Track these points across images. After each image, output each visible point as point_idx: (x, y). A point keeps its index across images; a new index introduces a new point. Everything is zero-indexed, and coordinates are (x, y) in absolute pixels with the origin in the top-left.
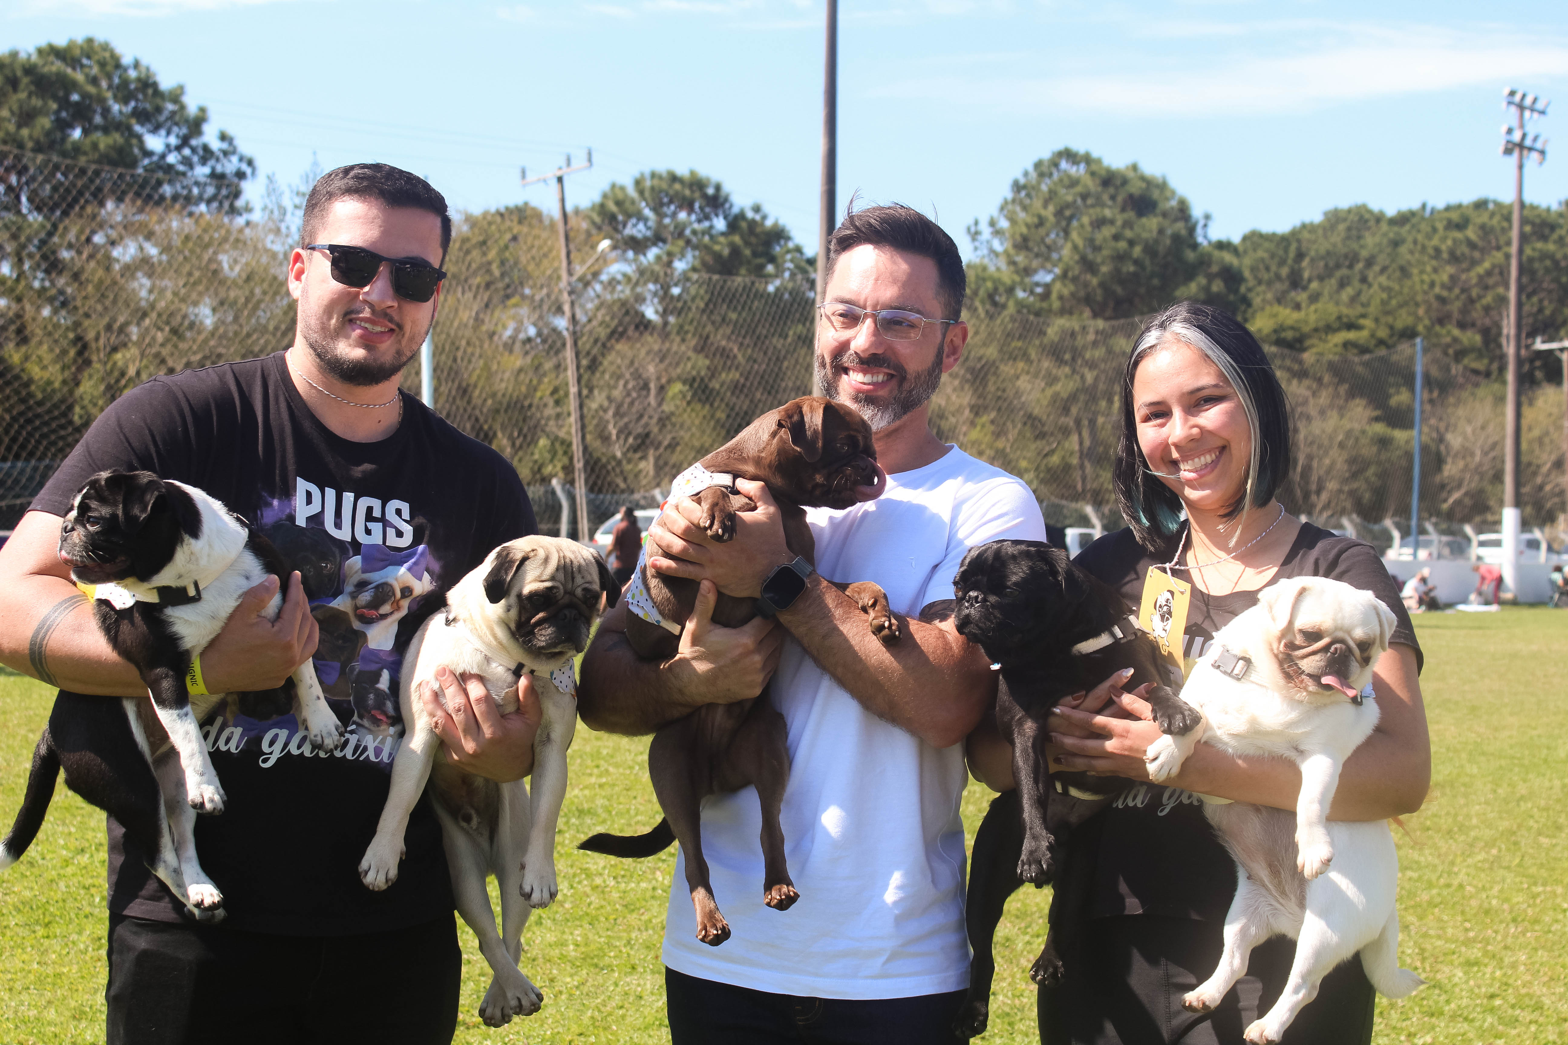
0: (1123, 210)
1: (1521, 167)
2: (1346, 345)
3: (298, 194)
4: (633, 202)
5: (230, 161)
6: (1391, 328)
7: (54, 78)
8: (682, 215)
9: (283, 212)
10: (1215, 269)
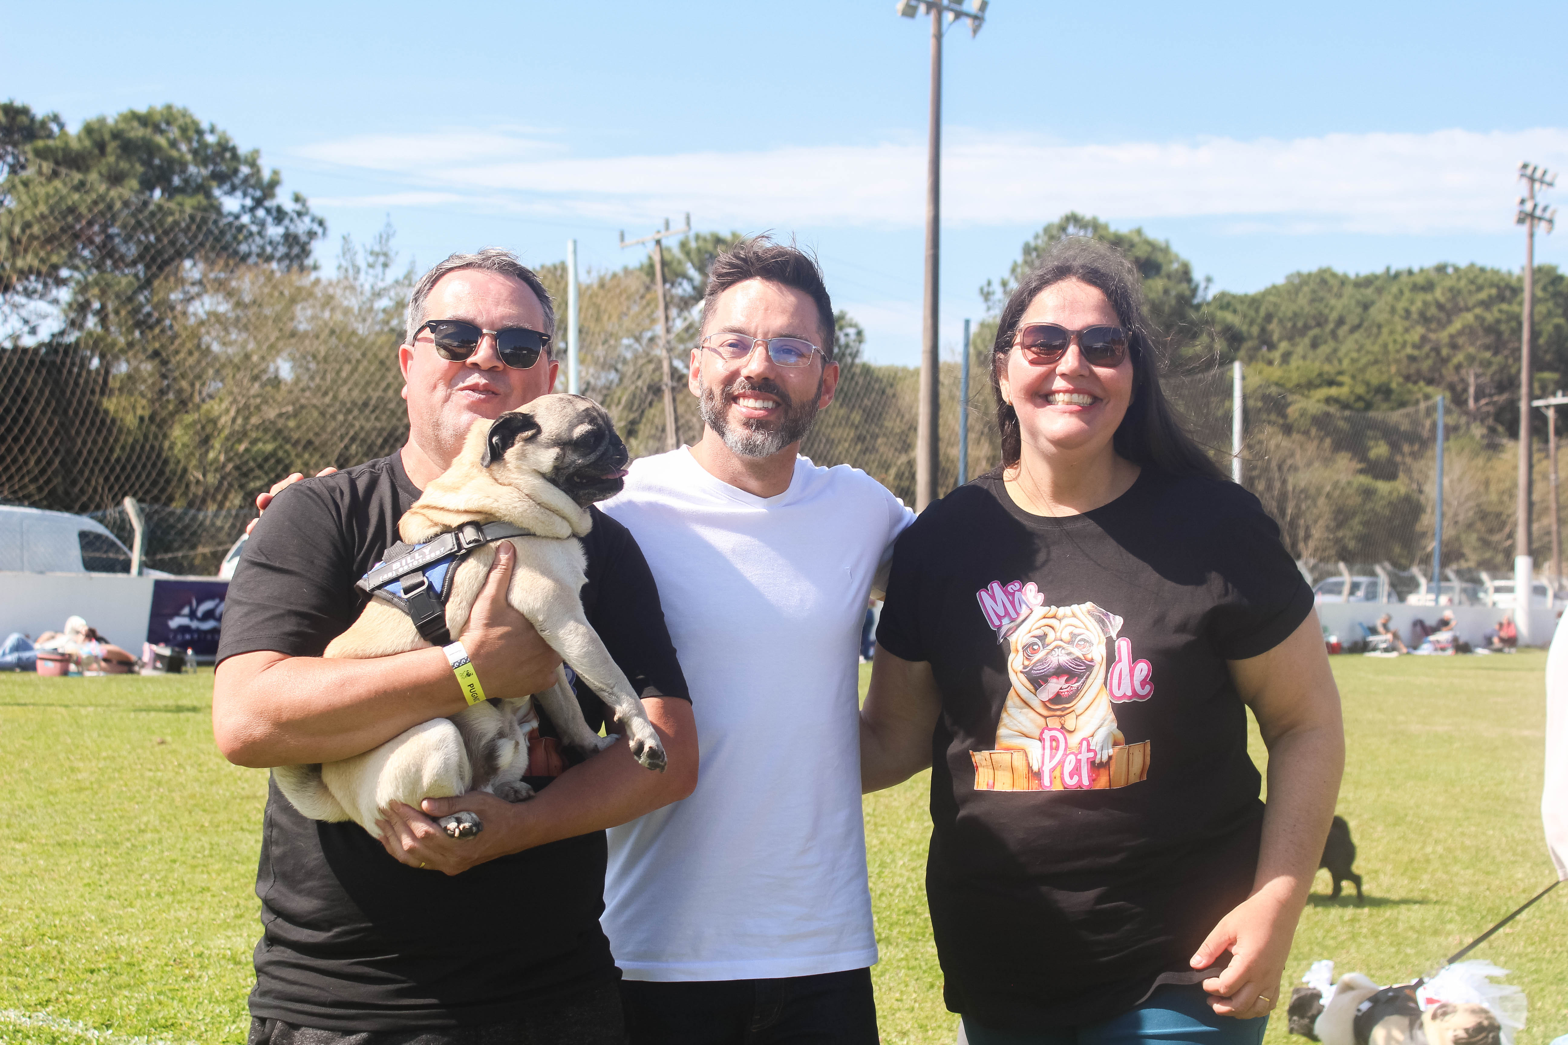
1: (1532, 235)
2: (1328, 400)
3: (372, 253)
4: (680, 262)
5: (302, 221)
6: (1368, 384)
7: (140, 143)
9: (357, 270)
10: (1217, 328)
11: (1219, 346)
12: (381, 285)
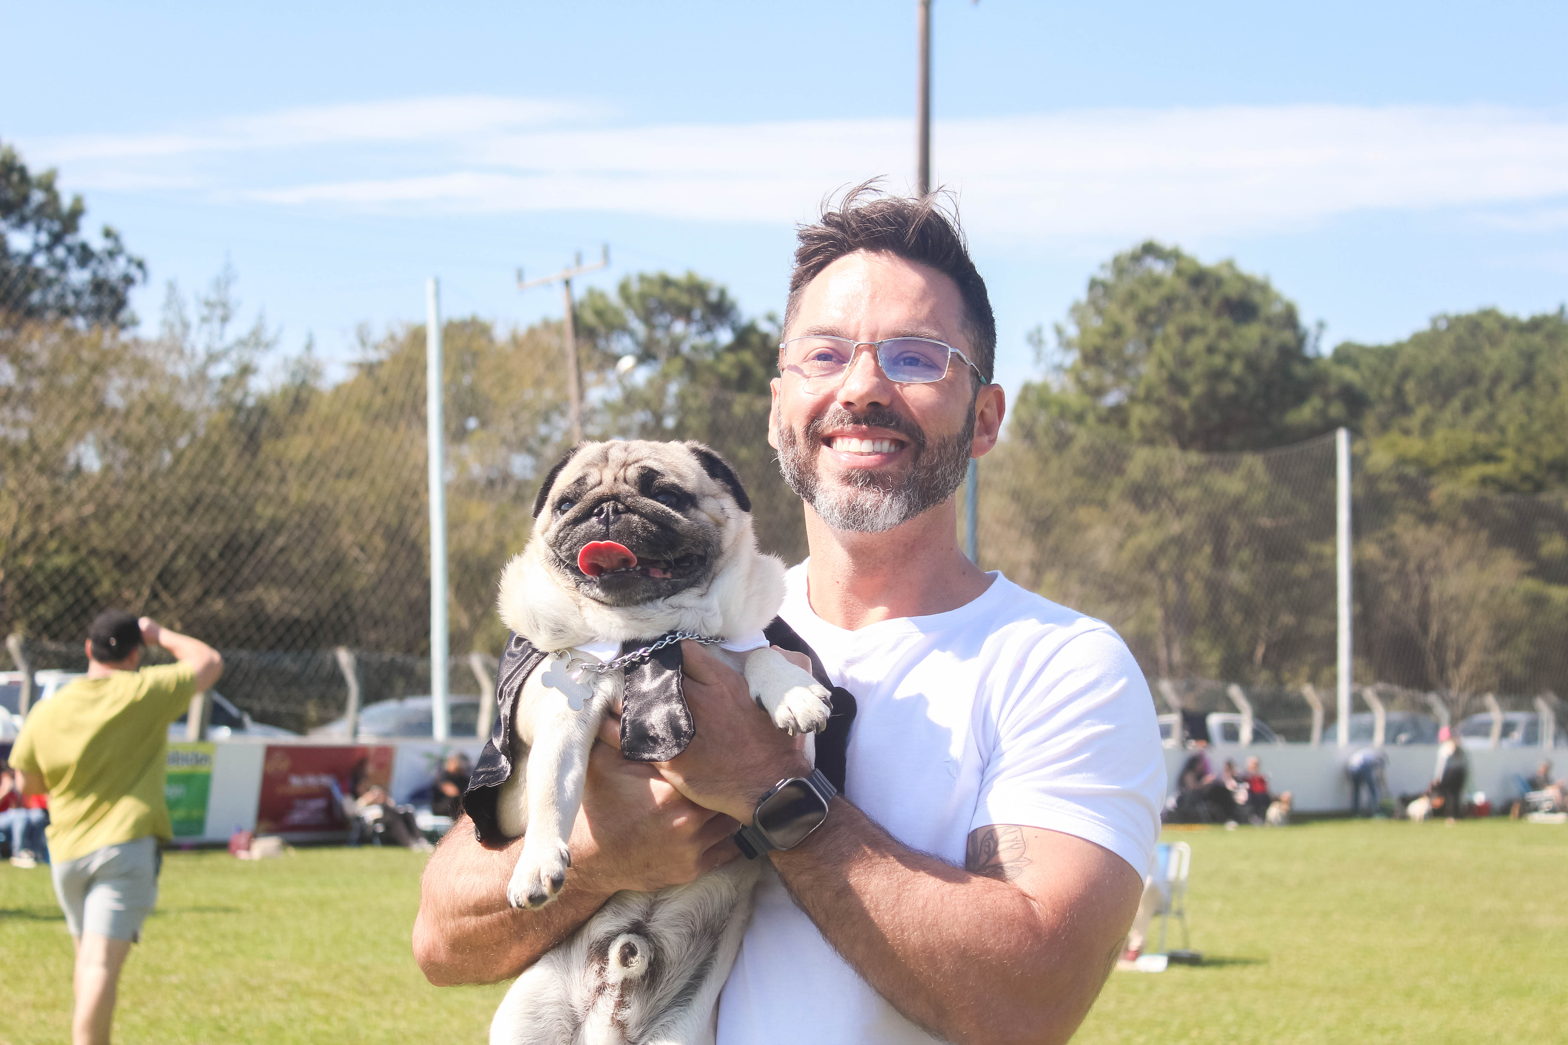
0: (1218, 315)
2: (1484, 481)
3: (206, 303)
4: (617, 311)
5: (116, 263)
6: (1537, 460)
8: (679, 327)
9: (186, 326)
10: (1333, 388)
11: (1336, 410)
12: (218, 346)
